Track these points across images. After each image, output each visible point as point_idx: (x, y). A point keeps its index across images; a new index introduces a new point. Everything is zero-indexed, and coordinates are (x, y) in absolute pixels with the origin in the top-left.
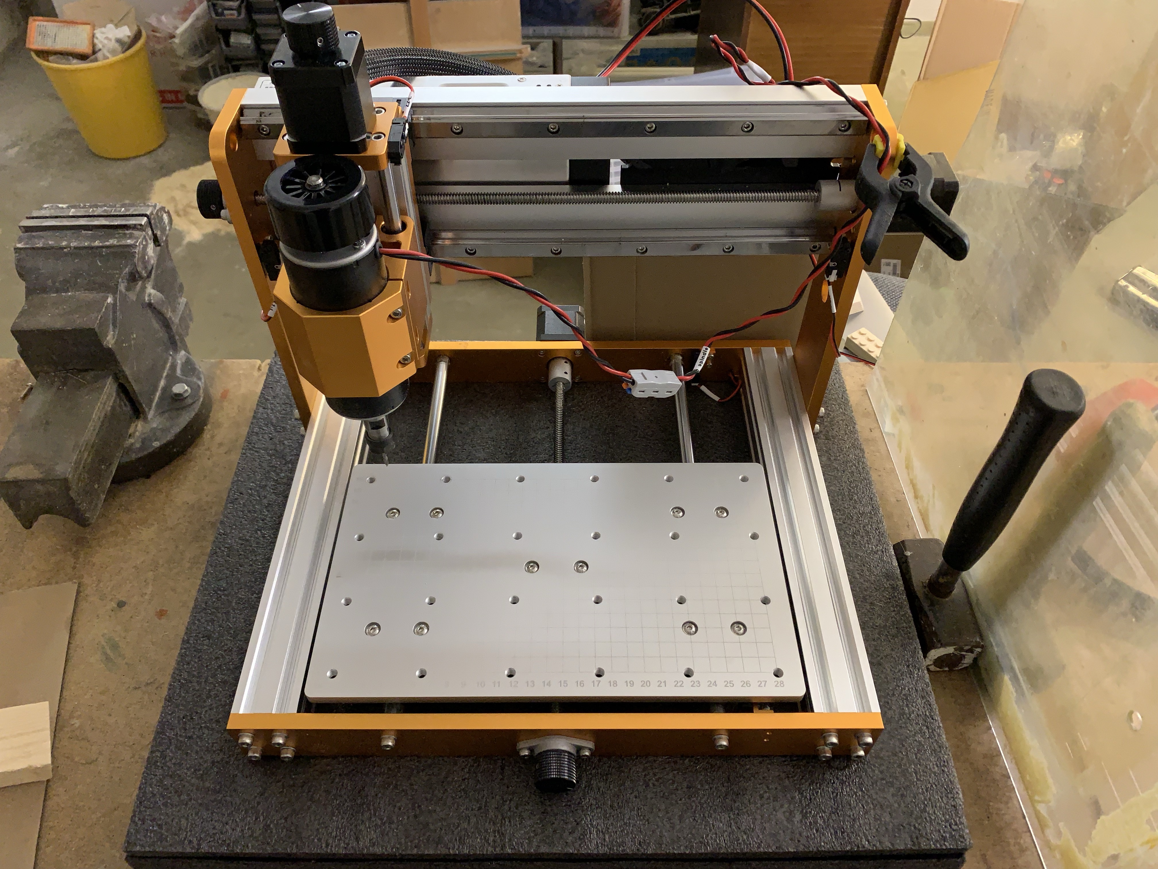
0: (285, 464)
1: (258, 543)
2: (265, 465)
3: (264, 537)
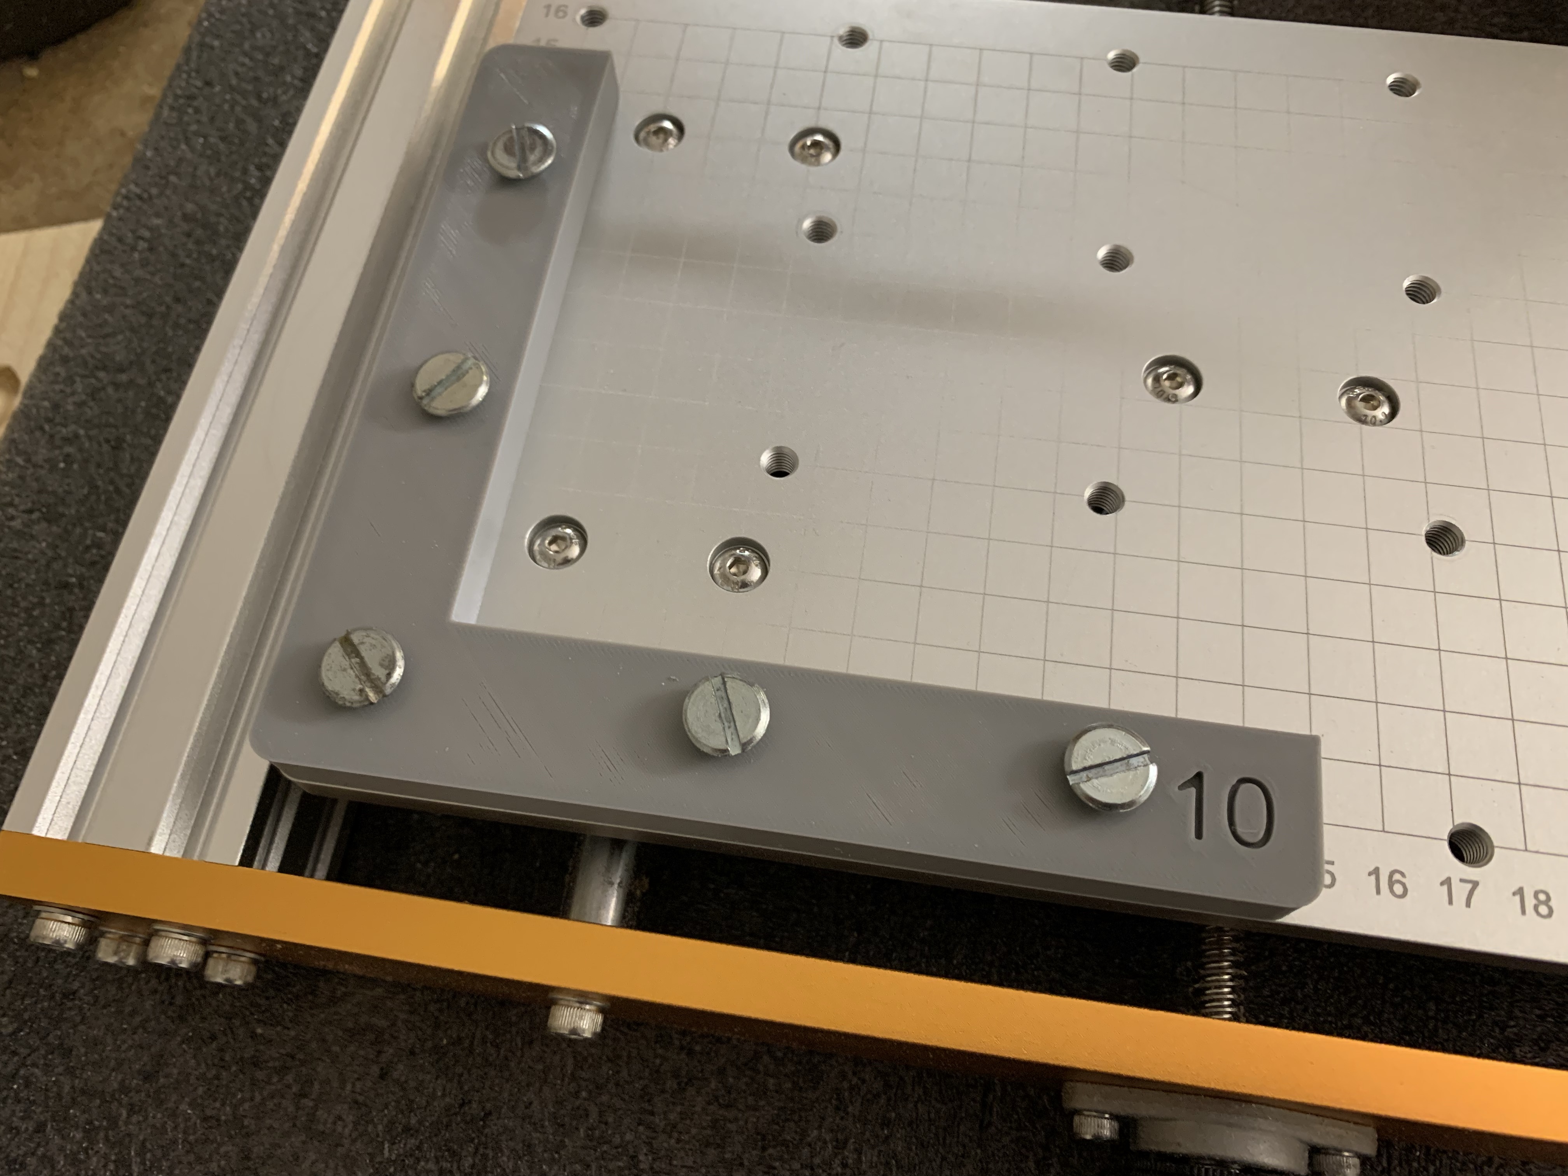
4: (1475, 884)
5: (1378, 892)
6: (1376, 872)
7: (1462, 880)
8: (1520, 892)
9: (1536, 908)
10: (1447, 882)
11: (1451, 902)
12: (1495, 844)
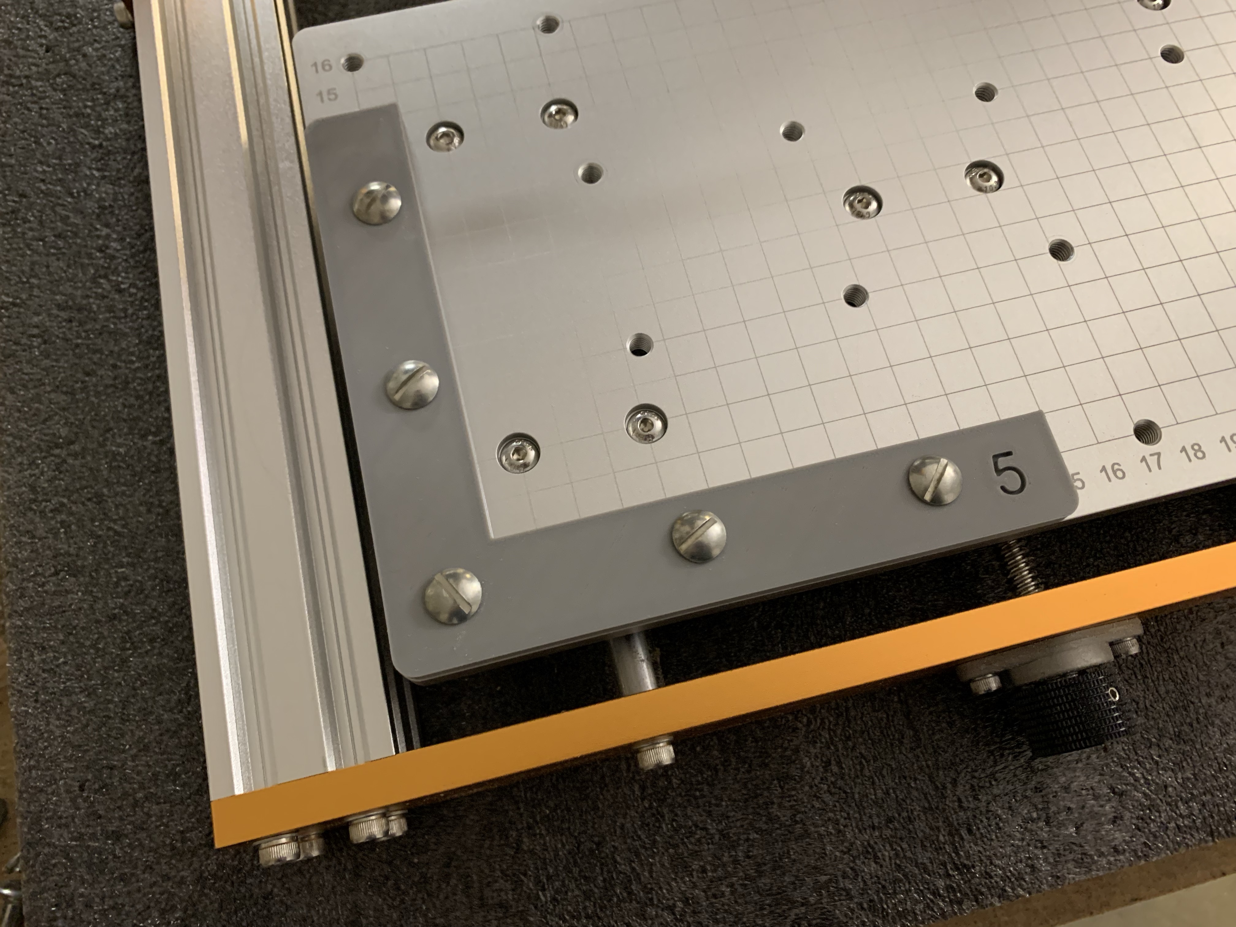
0: (107, 103)
1: (110, 309)
2: (56, 114)
3: (120, 291)
4: (1159, 454)
5: (1110, 480)
6: (1104, 469)
7: (1151, 455)
8: (1184, 449)
9: (1195, 455)
10: (1144, 459)
11: (1150, 470)
12: (1160, 426)
